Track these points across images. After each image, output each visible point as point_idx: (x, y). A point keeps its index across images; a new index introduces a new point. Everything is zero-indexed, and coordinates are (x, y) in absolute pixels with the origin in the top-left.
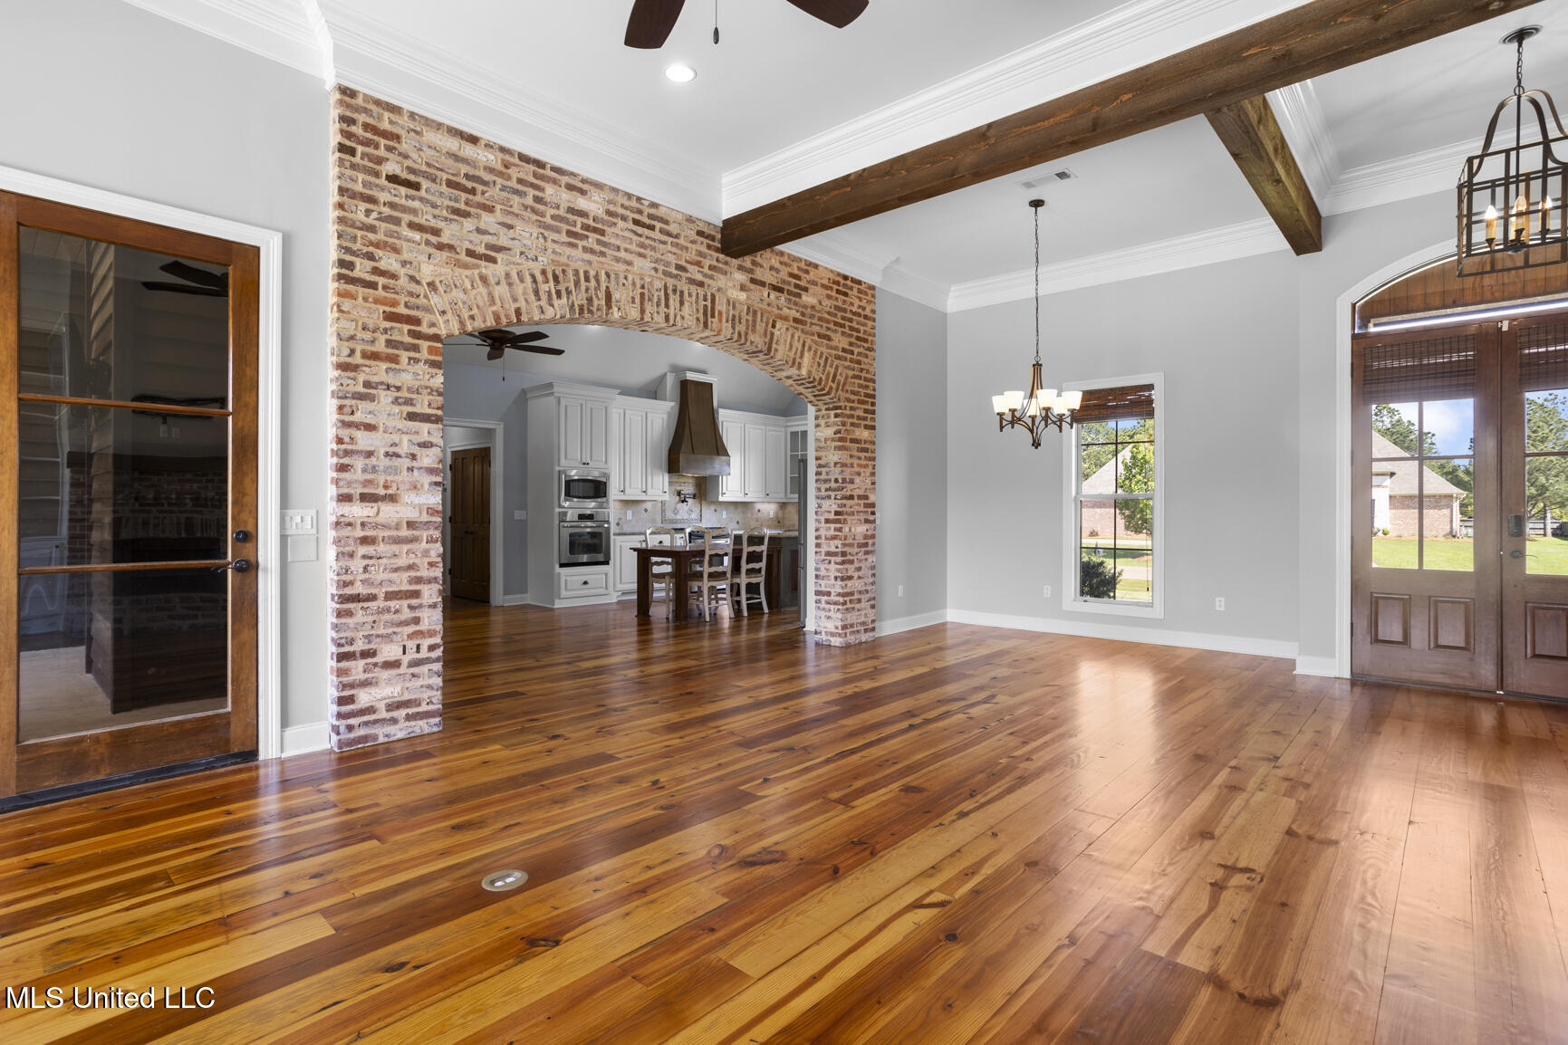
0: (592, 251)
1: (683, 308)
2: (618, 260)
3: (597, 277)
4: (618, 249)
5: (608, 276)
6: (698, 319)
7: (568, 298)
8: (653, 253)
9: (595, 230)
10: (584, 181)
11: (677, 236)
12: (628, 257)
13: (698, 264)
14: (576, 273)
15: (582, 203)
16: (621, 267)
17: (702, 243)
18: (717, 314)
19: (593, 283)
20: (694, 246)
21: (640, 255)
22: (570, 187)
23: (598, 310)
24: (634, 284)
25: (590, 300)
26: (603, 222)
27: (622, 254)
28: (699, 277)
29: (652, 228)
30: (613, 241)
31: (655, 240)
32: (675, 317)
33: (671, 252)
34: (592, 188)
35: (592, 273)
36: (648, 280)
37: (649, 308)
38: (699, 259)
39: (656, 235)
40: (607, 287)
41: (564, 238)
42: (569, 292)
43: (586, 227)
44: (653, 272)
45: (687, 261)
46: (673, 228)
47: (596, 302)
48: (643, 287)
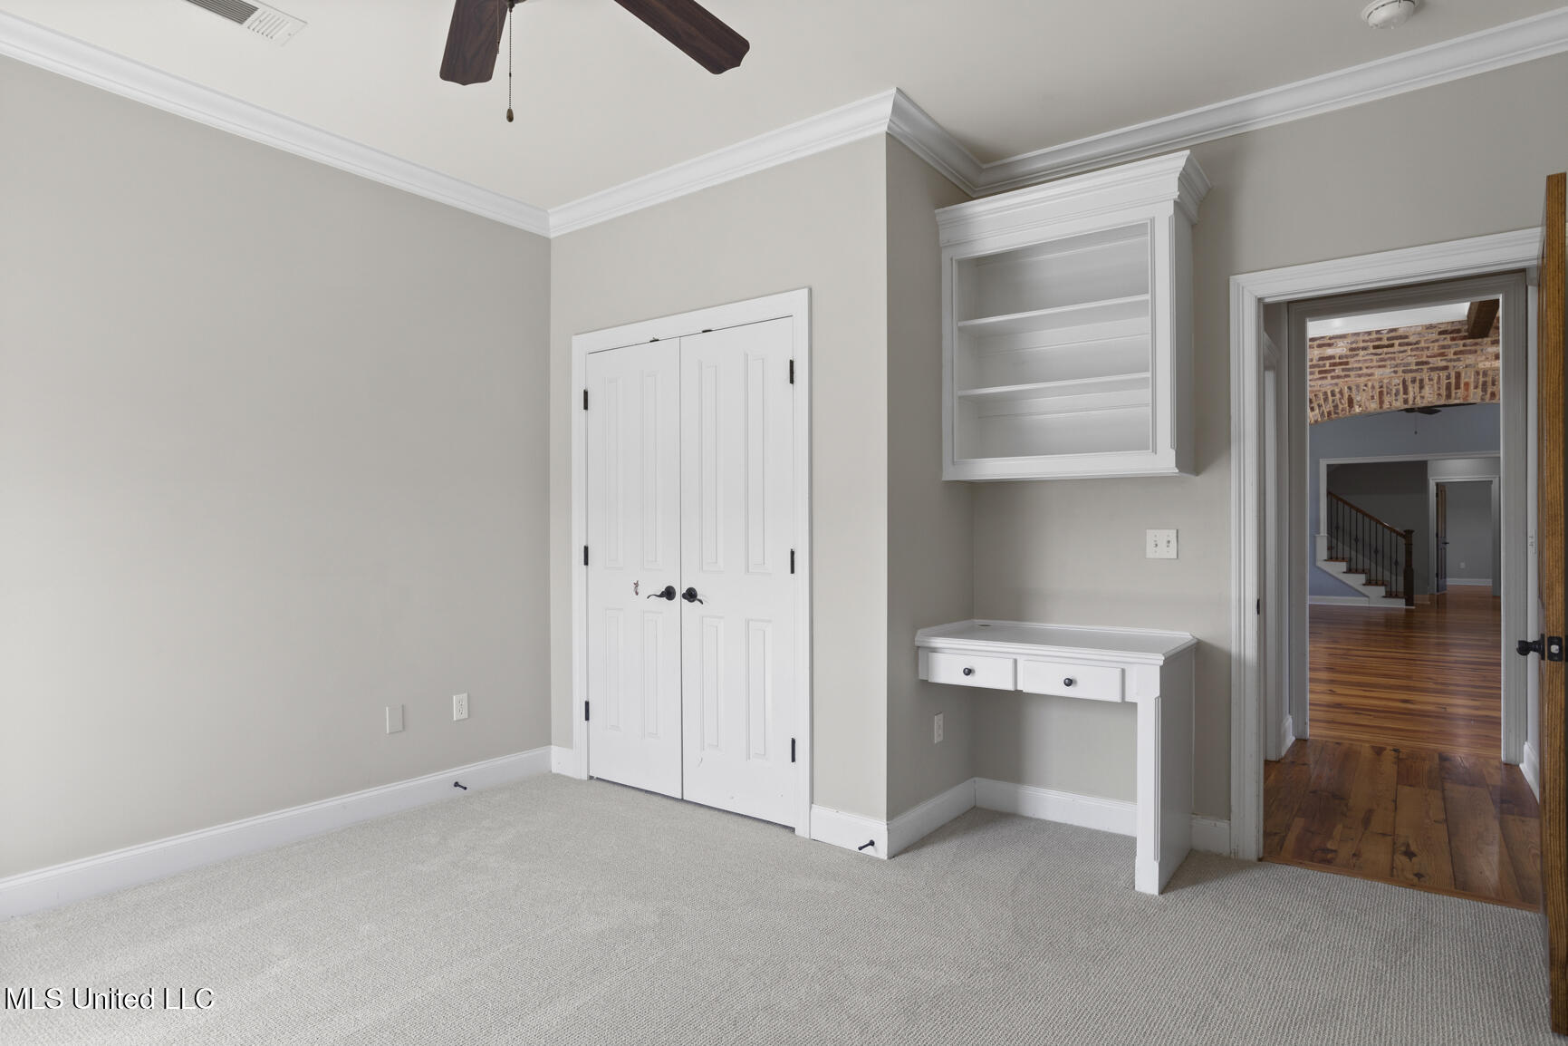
0: (1338, 377)
1: (1423, 391)
2: (1360, 376)
3: (1341, 392)
4: (1361, 369)
5: (1350, 388)
6: (1439, 395)
7: (1319, 409)
8: (1393, 362)
9: (1340, 364)
10: (1331, 338)
11: (1417, 343)
12: (1369, 371)
13: (1442, 354)
14: (1325, 393)
15: (1329, 352)
16: (1363, 379)
17: (1445, 339)
18: (1462, 385)
19: (1338, 396)
20: (1436, 344)
21: (1380, 367)
22: (1320, 346)
23: (1342, 411)
24: (1373, 387)
25: (1336, 407)
26: (1347, 356)
27: (1365, 371)
28: (1444, 364)
29: (1392, 345)
30: (1356, 365)
31: (1394, 353)
32: (1415, 398)
33: (1410, 356)
34: (1338, 340)
35: (1337, 390)
36: (1385, 381)
37: (1387, 399)
38: (1443, 351)
39: (1396, 348)
40: (1349, 396)
41: (1317, 376)
42: (1320, 406)
43: (1334, 364)
44: (1393, 375)
45: (1427, 357)
46: (1412, 339)
47: (1340, 407)
48: (1381, 387)
